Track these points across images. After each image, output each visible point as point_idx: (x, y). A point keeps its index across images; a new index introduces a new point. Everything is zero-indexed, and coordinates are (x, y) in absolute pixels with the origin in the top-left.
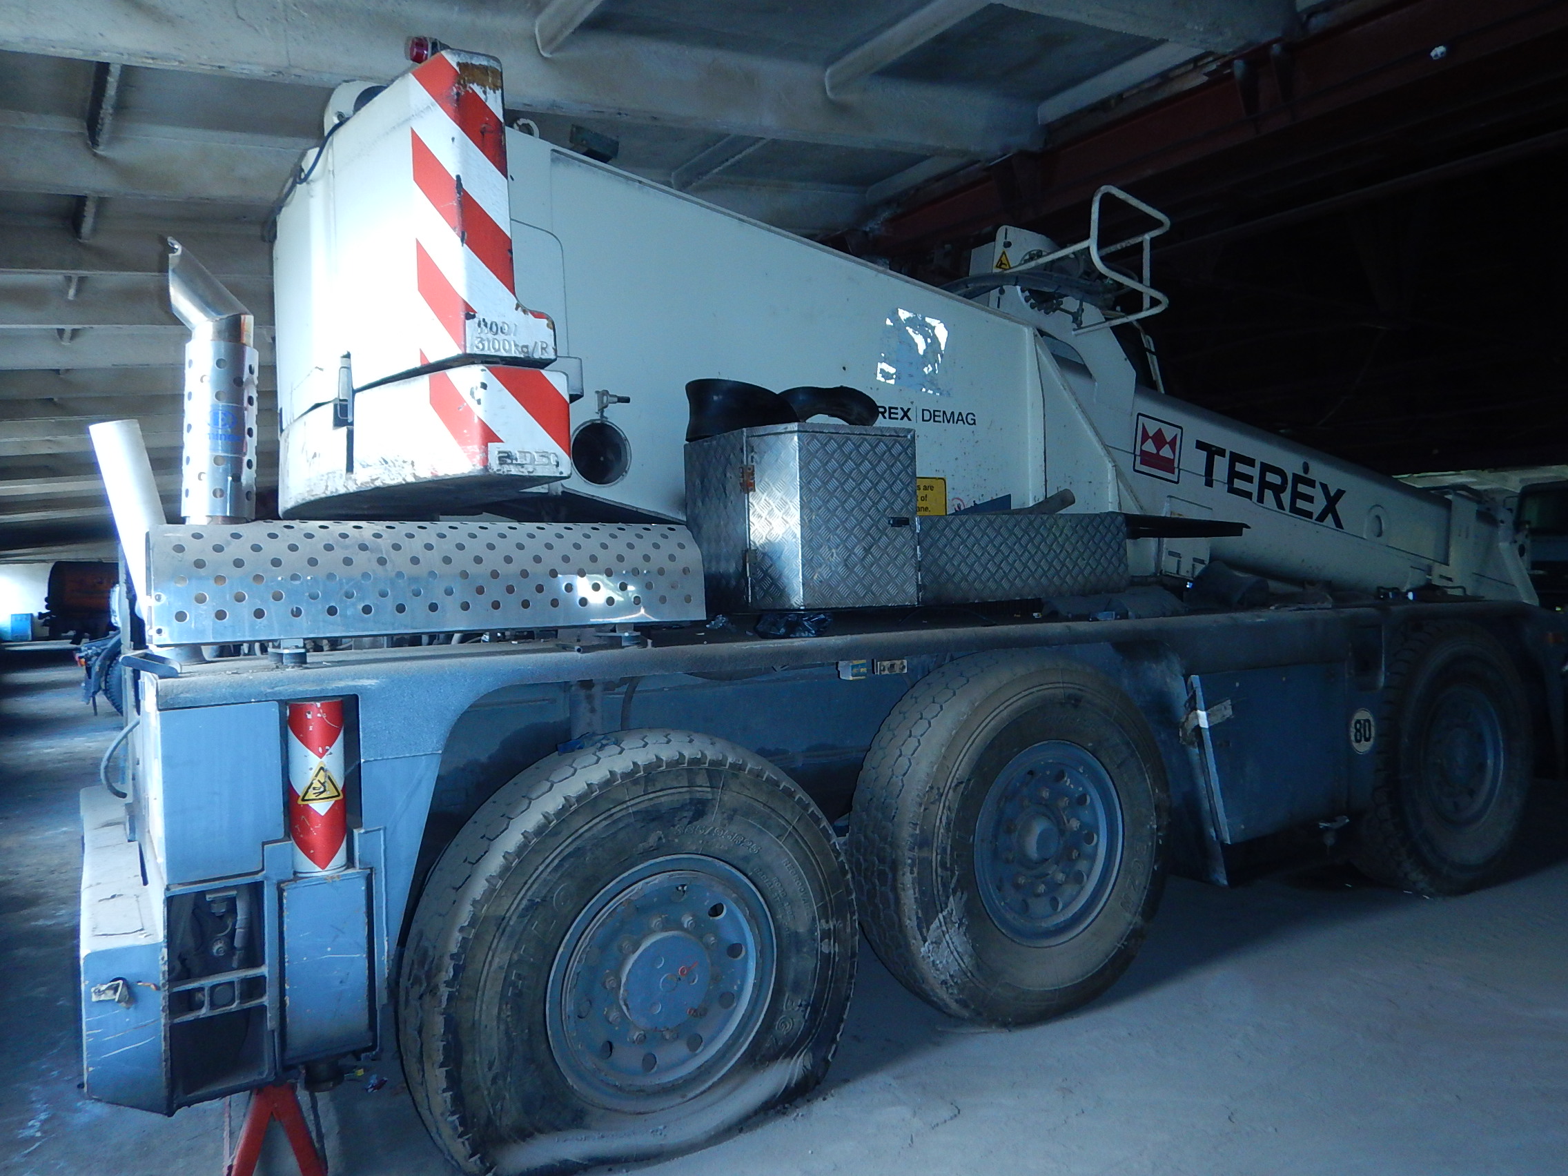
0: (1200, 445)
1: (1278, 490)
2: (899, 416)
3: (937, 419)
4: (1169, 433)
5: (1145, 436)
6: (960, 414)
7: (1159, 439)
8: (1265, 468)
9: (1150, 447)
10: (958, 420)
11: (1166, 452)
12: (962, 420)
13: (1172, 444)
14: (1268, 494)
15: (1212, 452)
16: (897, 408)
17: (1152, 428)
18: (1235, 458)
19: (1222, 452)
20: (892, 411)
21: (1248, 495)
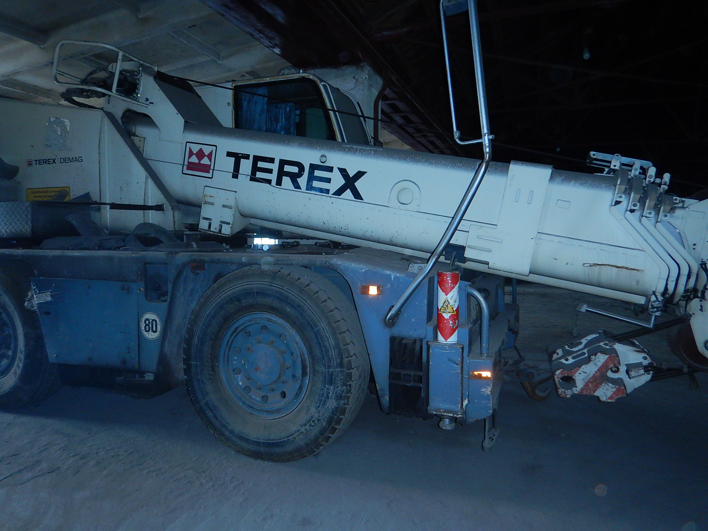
0: (229, 154)
1: (294, 177)
2: (51, 163)
3: (66, 161)
4: (207, 150)
5: (191, 154)
6: (76, 158)
7: (200, 154)
8: (283, 163)
9: (194, 159)
10: (75, 160)
11: (205, 161)
12: (77, 160)
13: (210, 156)
14: (286, 180)
15: (238, 157)
16: (50, 159)
17: (195, 149)
18: (257, 159)
19: (247, 157)
20: (49, 160)
21: (269, 182)
